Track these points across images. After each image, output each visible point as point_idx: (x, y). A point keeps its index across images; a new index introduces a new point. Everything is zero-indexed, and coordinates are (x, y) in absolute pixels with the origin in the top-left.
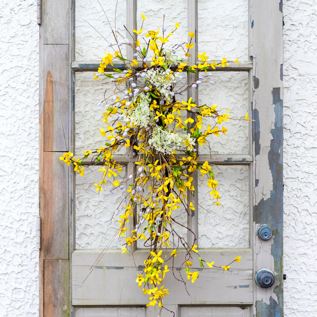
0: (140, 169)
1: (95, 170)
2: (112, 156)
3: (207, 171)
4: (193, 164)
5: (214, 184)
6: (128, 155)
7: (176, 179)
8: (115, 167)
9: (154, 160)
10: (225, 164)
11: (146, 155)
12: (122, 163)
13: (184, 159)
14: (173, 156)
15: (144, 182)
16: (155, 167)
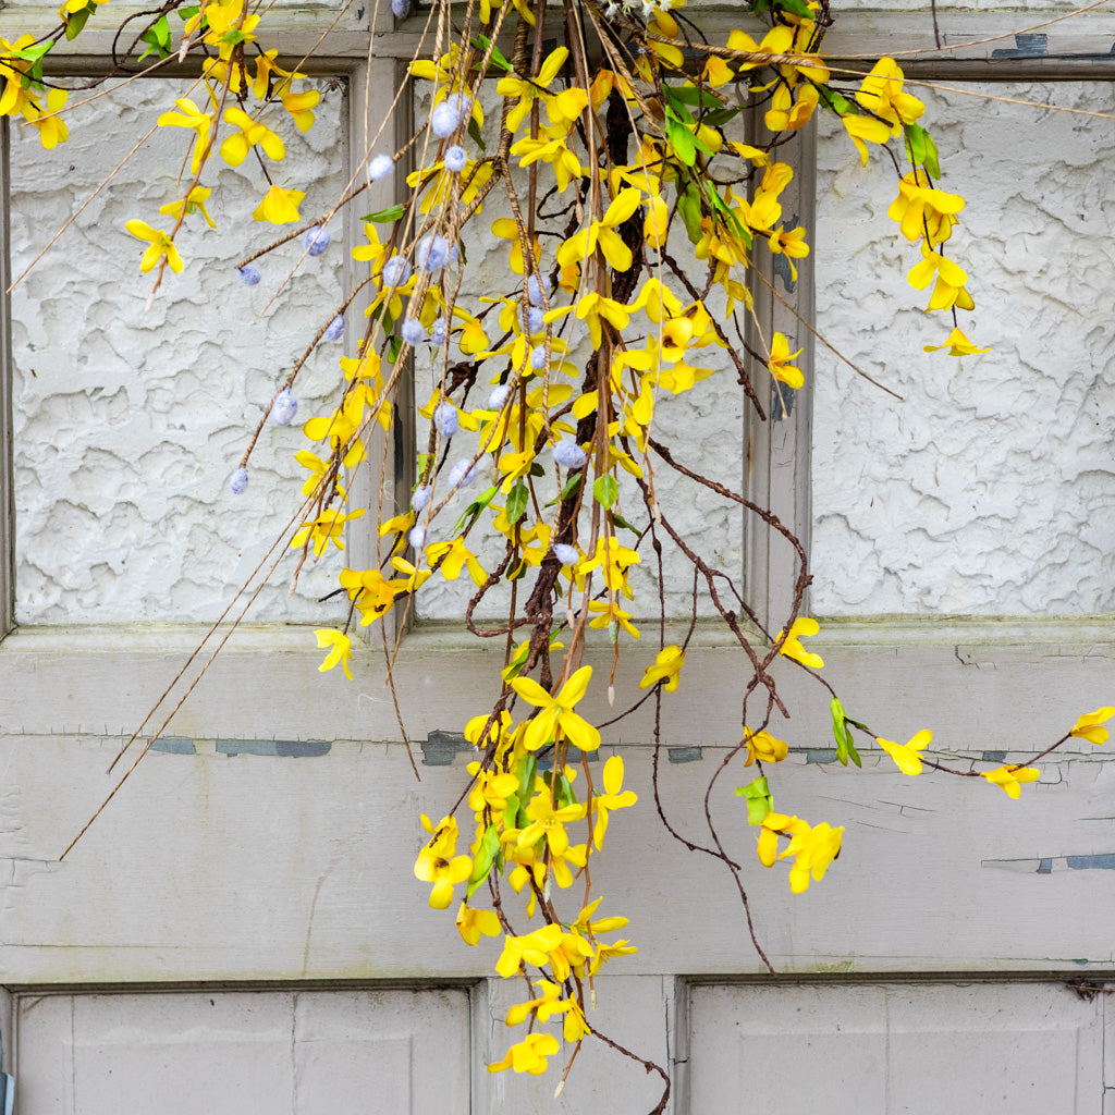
0: (443, 116)
1: (145, 103)
2: (253, 22)
3: (890, 125)
4: (801, 78)
5: (935, 212)
6: (361, 13)
7: (684, 179)
8: (270, 88)
9: (538, 49)
10: (997, 72)
11: (485, 18)
12: (320, 63)
13: (739, 43)
14: (668, 22)
15: (469, 196)
16: (542, 96)
